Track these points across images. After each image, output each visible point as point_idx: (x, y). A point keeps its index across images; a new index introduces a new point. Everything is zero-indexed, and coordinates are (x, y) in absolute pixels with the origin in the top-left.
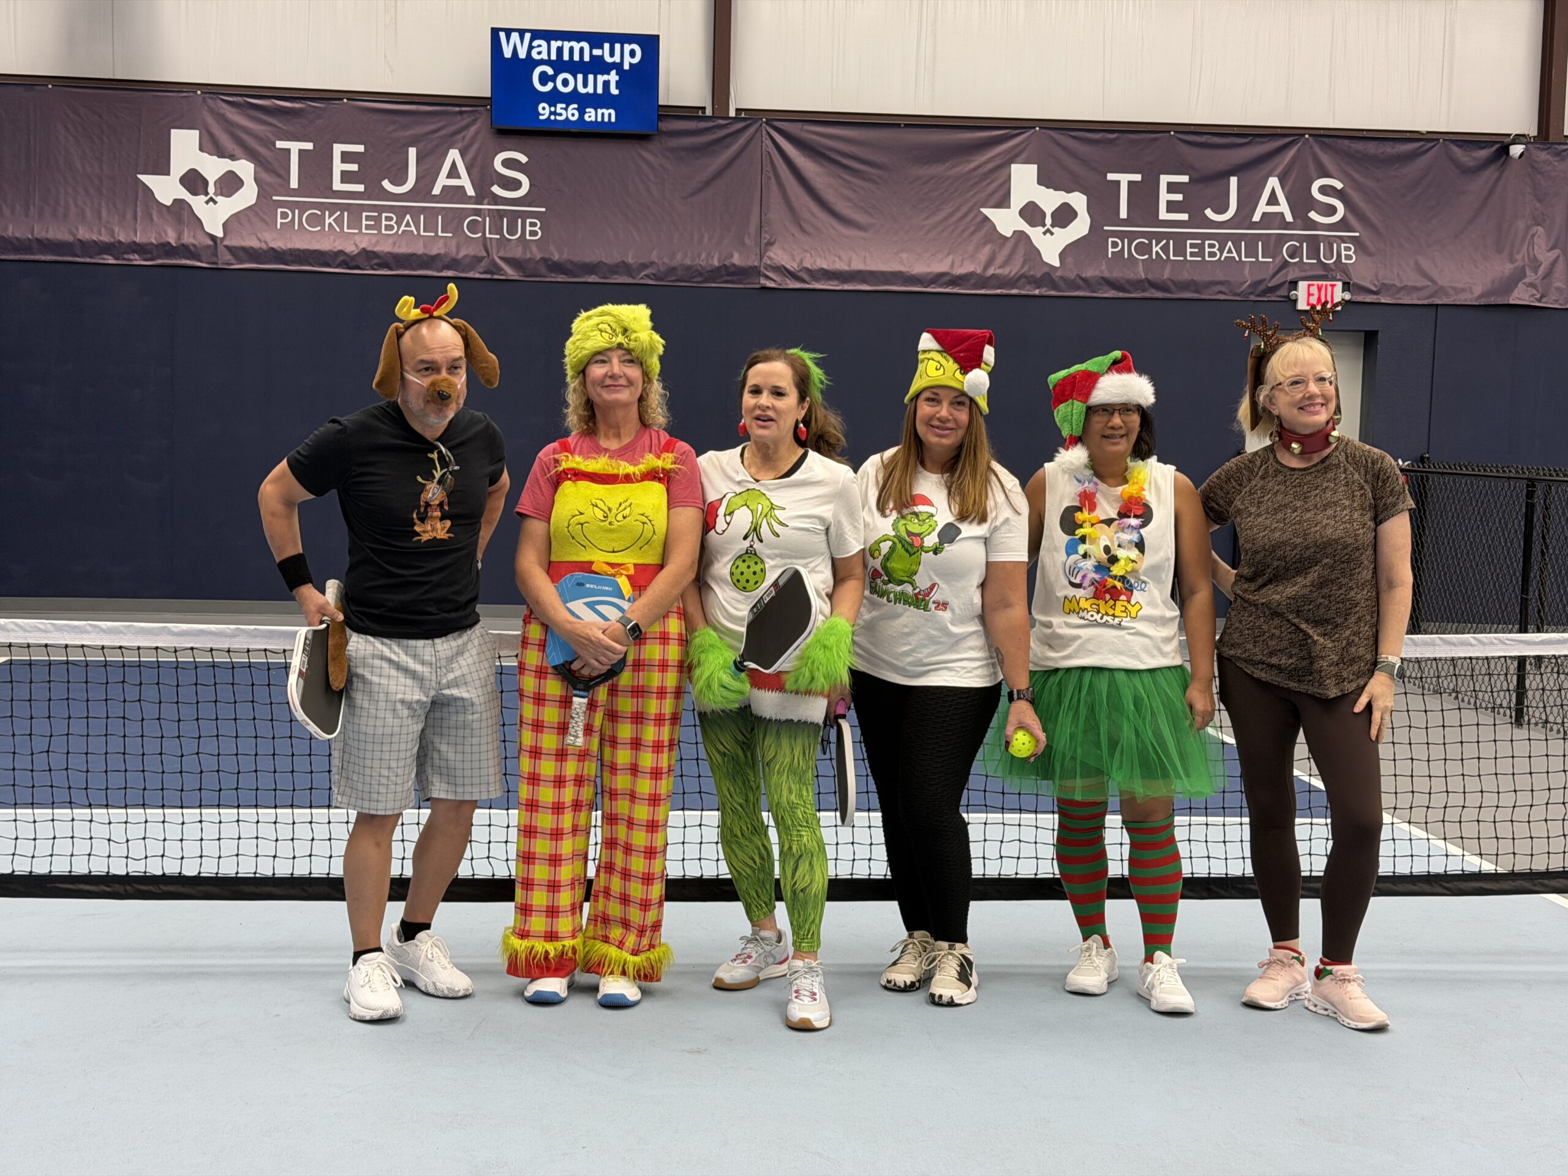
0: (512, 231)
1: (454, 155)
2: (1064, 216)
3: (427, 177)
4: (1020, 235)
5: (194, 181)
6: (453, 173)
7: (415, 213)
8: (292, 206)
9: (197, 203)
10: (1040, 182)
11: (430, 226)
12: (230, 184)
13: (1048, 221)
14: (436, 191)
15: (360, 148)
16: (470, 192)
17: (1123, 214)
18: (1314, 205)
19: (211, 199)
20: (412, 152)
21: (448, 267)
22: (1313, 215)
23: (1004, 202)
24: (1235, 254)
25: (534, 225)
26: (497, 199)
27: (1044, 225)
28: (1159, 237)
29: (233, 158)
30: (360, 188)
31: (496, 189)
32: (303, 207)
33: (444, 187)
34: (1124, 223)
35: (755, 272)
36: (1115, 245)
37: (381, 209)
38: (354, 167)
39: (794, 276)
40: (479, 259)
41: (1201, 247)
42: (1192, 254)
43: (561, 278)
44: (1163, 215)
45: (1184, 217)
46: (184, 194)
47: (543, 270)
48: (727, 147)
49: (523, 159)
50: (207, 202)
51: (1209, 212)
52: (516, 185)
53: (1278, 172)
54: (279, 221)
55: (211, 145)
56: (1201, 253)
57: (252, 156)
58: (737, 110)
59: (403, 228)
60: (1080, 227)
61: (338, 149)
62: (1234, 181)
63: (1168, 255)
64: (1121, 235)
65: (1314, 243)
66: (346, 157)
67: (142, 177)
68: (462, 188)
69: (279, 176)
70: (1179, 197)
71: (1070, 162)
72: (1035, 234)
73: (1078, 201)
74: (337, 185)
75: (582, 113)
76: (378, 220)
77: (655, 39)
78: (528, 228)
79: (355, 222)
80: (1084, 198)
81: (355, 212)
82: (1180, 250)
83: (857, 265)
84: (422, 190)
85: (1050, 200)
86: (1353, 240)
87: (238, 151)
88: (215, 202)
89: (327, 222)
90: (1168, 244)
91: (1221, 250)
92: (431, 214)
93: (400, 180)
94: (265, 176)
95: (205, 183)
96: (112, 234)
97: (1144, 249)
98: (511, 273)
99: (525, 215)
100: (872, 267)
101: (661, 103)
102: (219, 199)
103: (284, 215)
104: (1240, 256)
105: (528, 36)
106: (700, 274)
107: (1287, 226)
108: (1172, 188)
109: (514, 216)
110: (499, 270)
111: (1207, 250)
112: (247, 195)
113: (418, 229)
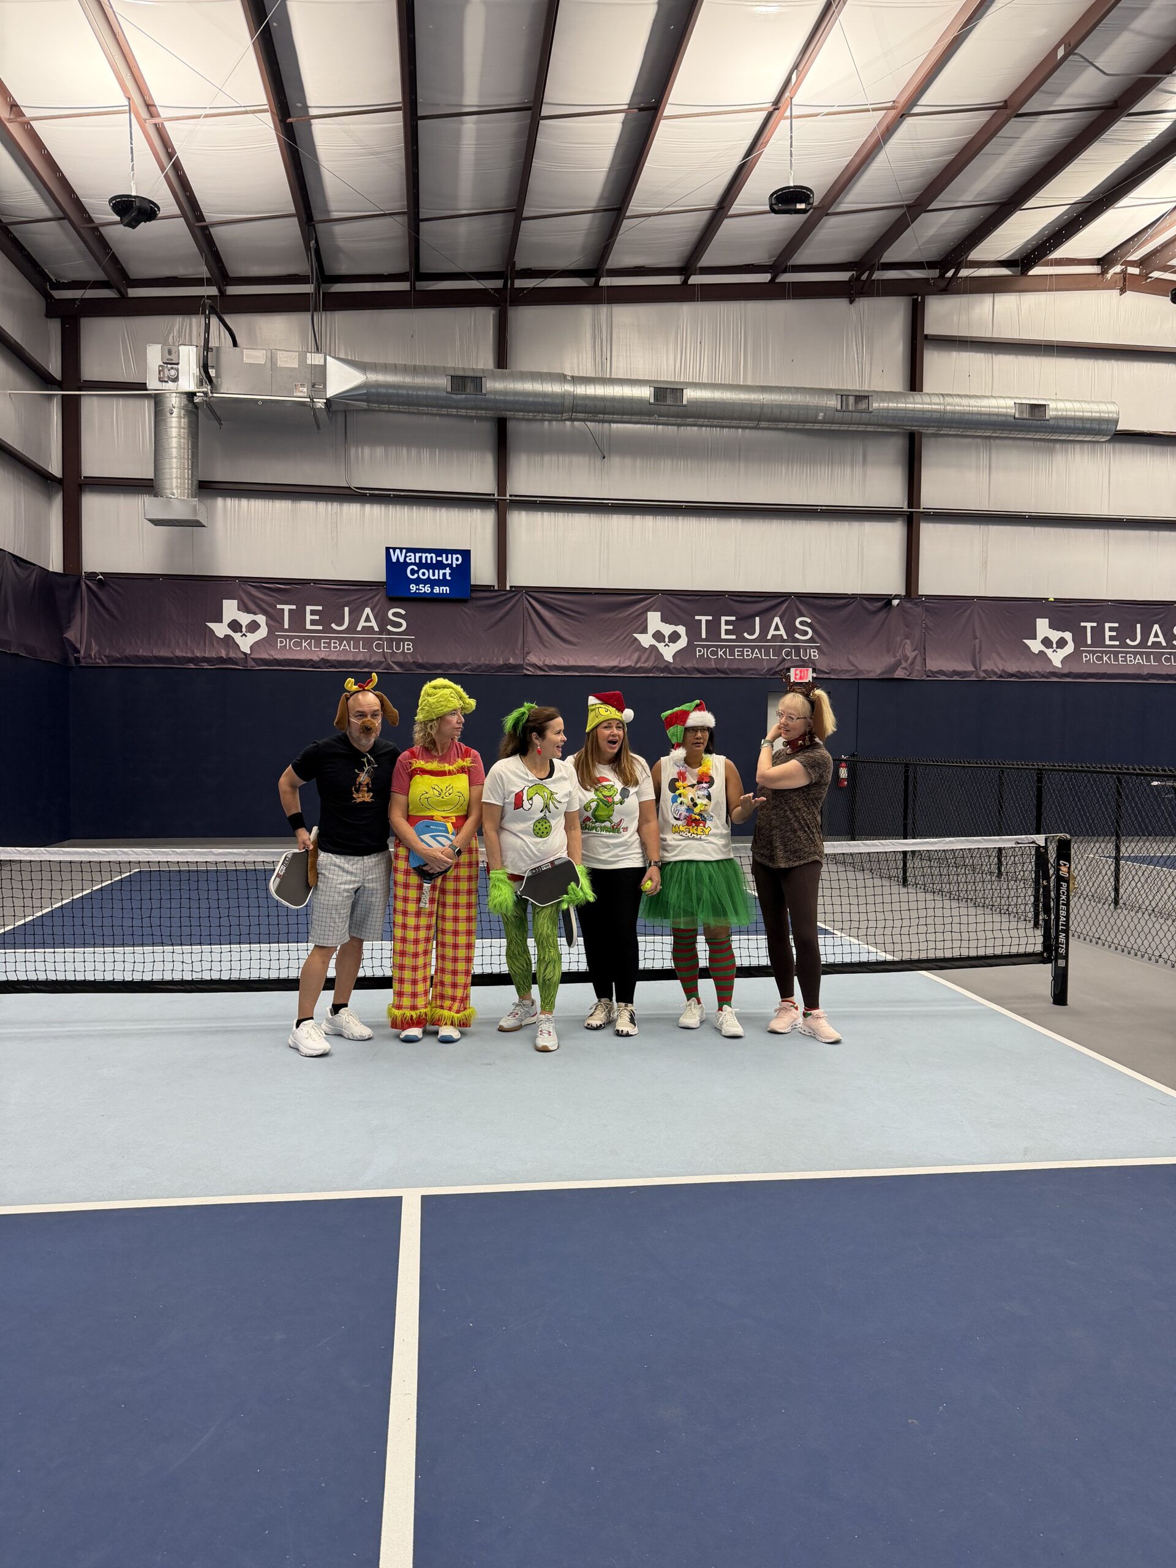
0: (398, 649)
1: (368, 610)
2: (674, 637)
3: (354, 622)
4: (653, 647)
5: (235, 626)
6: (368, 619)
7: (348, 640)
8: (285, 637)
9: (237, 637)
10: (662, 621)
11: (356, 646)
12: (254, 627)
13: (667, 640)
14: (359, 629)
15: (320, 608)
16: (376, 629)
17: (704, 636)
18: (797, 630)
19: (244, 635)
20: (347, 609)
21: (366, 667)
22: (797, 635)
23: (644, 631)
24: (759, 655)
25: (409, 645)
26: (390, 633)
27: (665, 642)
28: (722, 647)
29: (255, 614)
30: (320, 628)
31: (389, 627)
32: (291, 638)
33: (363, 627)
34: (704, 640)
35: (521, 667)
36: (700, 651)
37: (331, 638)
38: (317, 617)
39: (540, 668)
40: (381, 663)
41: (743, 652)
42: (738, 655)
43: (423, 671)
44: (723, 636)
45: (734, 637)
46: (230, 632)
47: (414, 667)
48: (506, 605)
49: (403, 612)
50: (242, 636)
51: (746, 635)
52: (399, 625)
53: (778, 615)
54: (279, 645)
55: (244, 608)
56: (742, 655)
57: (264, 612)
58: (511, 587)
59: (342, 647)
60: (683, 643)
61: (309, 608)
62: (757, 619)
63: (726, 656)
64: (703, 646)
65: (797, 649)
66: (313, 613)
67: (209, 624)
68: (372, 627)
69: (278, 622)
70: (731, 627)
71: (677, 611)
72: (660, 646)
73: (681, 630)
74: (308, 626)
75: (432, 589)
76: (329, 643)
77: (469, 552)
78: (406, 647)
79: (318, 645)
80: (684, 628)
81: (318, 640)
82: (732, 654)
83: (572, 663)
84: (352, 628)
85: (667, 629)
86: (816, 647)
87: (257, 610)
88: (246, 636)
89: (304, 645)
90: (726, 650)
91: (752, 654)
92: (356, 640)
93: (341, 624)
94: (271, 622)
95: (241, 626)
96: (193, 653)
97: (714, 653)
98: (397, 669)
99: (404, 640)
100: (580, 664)
101: (473, 583)
102: (248, 634)
103: (281, 642)
104: (762, 656)
105: (404, 551)
106: (494, 669)
107: (784, 641)
108: (727, 623)
109: (398, 641)
110: (392, 668)
111: (745, 653)
112: (262, 632)
113: (350, 648)
